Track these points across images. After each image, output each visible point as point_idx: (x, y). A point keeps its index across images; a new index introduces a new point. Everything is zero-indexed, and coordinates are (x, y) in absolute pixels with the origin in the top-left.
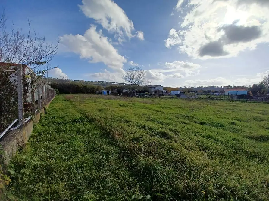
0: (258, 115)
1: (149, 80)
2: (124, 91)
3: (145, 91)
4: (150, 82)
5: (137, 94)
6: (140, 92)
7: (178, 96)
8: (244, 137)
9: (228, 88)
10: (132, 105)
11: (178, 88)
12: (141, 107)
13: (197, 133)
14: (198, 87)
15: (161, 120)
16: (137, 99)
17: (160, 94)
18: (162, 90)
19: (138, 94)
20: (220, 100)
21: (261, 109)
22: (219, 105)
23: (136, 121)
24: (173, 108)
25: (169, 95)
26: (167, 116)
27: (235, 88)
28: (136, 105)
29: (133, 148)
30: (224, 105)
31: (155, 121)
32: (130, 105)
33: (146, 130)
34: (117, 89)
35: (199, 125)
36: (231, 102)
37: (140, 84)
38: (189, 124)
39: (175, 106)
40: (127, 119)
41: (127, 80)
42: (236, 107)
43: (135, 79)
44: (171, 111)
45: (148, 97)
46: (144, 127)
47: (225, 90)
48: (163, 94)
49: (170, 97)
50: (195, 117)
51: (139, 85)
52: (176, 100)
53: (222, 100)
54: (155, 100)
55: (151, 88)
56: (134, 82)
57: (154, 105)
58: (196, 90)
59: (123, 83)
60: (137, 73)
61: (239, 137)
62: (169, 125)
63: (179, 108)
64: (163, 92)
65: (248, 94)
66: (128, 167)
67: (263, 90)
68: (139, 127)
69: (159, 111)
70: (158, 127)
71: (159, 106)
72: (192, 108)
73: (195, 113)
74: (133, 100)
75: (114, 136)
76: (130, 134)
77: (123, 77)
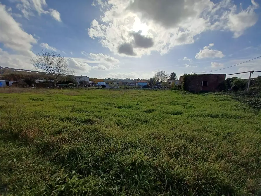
0: (150, 98)
1: (73, 70)
2: (37, 81)
3: (68, 82)
4: (74, 72)
5: (58, 84)
6: (61, 83)
7: (104, 86)
8: (141, 112)
9: (138, 80)
10: (51, 98)
11: (103, 79)
12: (65, 100)
13: (115, 115)
14: (119, 79)
15: (86, 110)
16: (57, 91)
17: (87, 85)
18: (89, 81)
19: (60, 85)
20: (133, 89)
21: (152, 94)
22: (132, 93)
23: (59, 114)
24: (98, 98)
25: (95, 86)
26: (92, 105)
27: (142, 80)
28: (57, 98)
29: (55, 141)
30: (134, 93)
31: (80, 111)
32: (49, 98)
33: (70, 121)
34: (24, 78)
35: (118, 109)
36: (139, 91)
37: (61, 73)
38: (111, 109)
39: (101, 95)
40: (45, 114)
41: (41, 68)
42: (140, 94)
43: (52, 67)
44: (97, 101)
45: (73, 89)
46: (68, 119)
47: (136, 82)
48: (89, 85)
49: (96, 88)
50: (115, 103)
51: (59, 74)
52: (102, 90)
53: (134, 89)
54: (80, 91)
55: (75, 78)
56: (51, 71)
57: (80, 96)
58: (118, 82)
59: (34, 70)
60: (56, 60)
61: (139, 112)
62: (94, 113)
63: (104, 97)
64: (90, 83)
65: (148, 85)
66: (50, 160)
67: (154, 82)
68: (62, 119)
69: (85, 102)
70: (83, 116)
71: (85, 97)
72: (114, 97)
73: (115, 100)
74: (52, 93)
75: (27, 136)
76: (50, 129)
77: (34, 63)
